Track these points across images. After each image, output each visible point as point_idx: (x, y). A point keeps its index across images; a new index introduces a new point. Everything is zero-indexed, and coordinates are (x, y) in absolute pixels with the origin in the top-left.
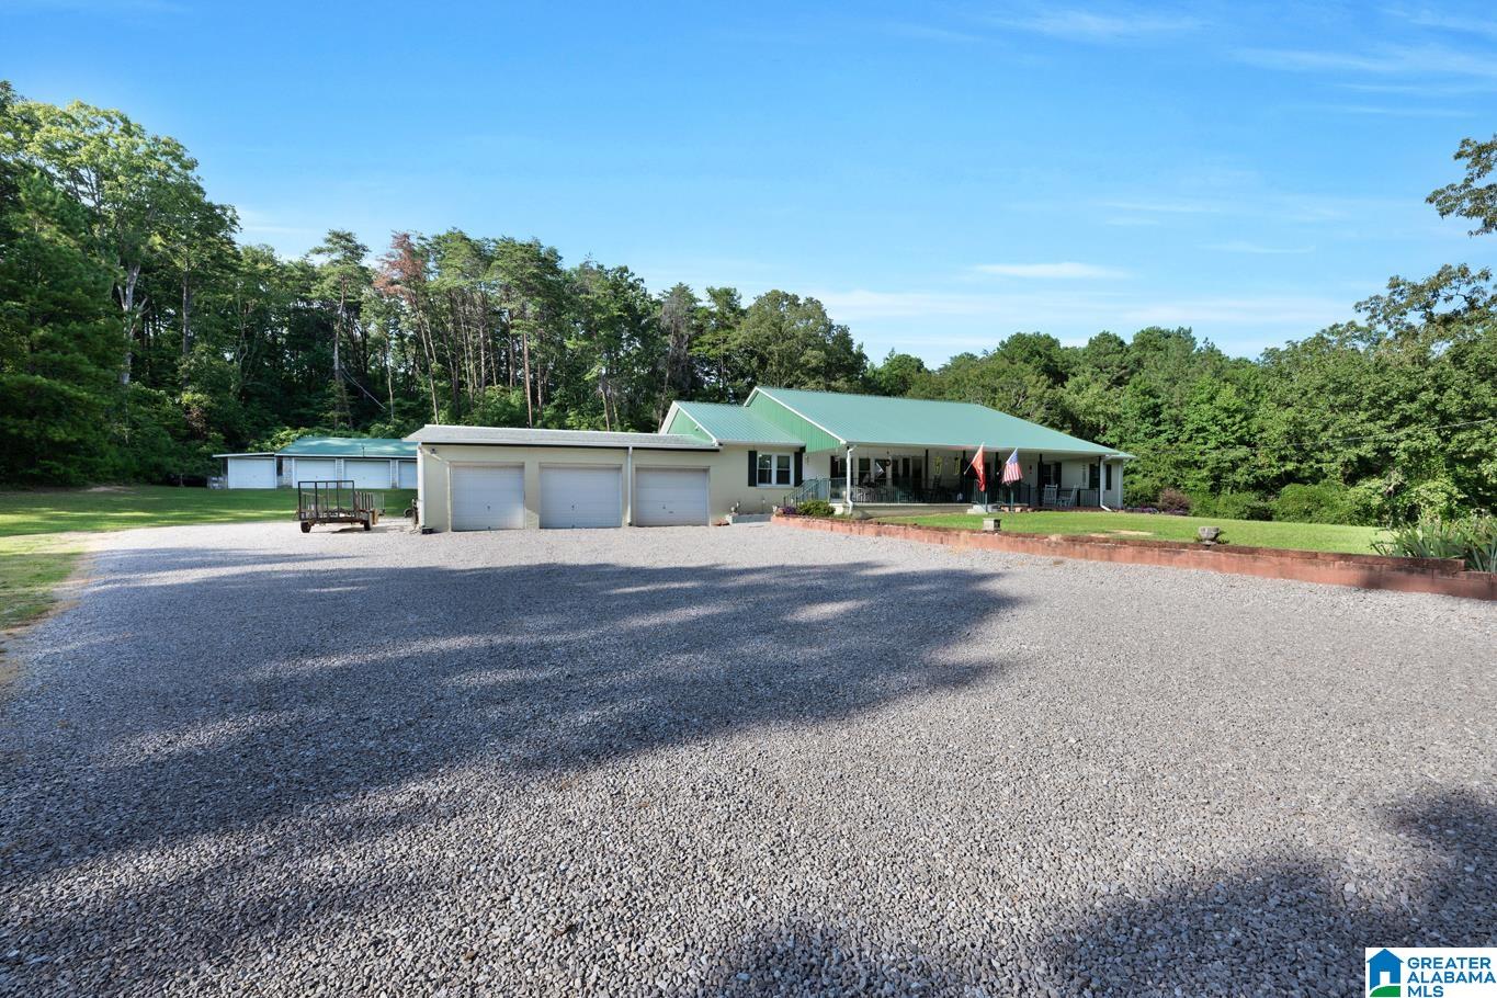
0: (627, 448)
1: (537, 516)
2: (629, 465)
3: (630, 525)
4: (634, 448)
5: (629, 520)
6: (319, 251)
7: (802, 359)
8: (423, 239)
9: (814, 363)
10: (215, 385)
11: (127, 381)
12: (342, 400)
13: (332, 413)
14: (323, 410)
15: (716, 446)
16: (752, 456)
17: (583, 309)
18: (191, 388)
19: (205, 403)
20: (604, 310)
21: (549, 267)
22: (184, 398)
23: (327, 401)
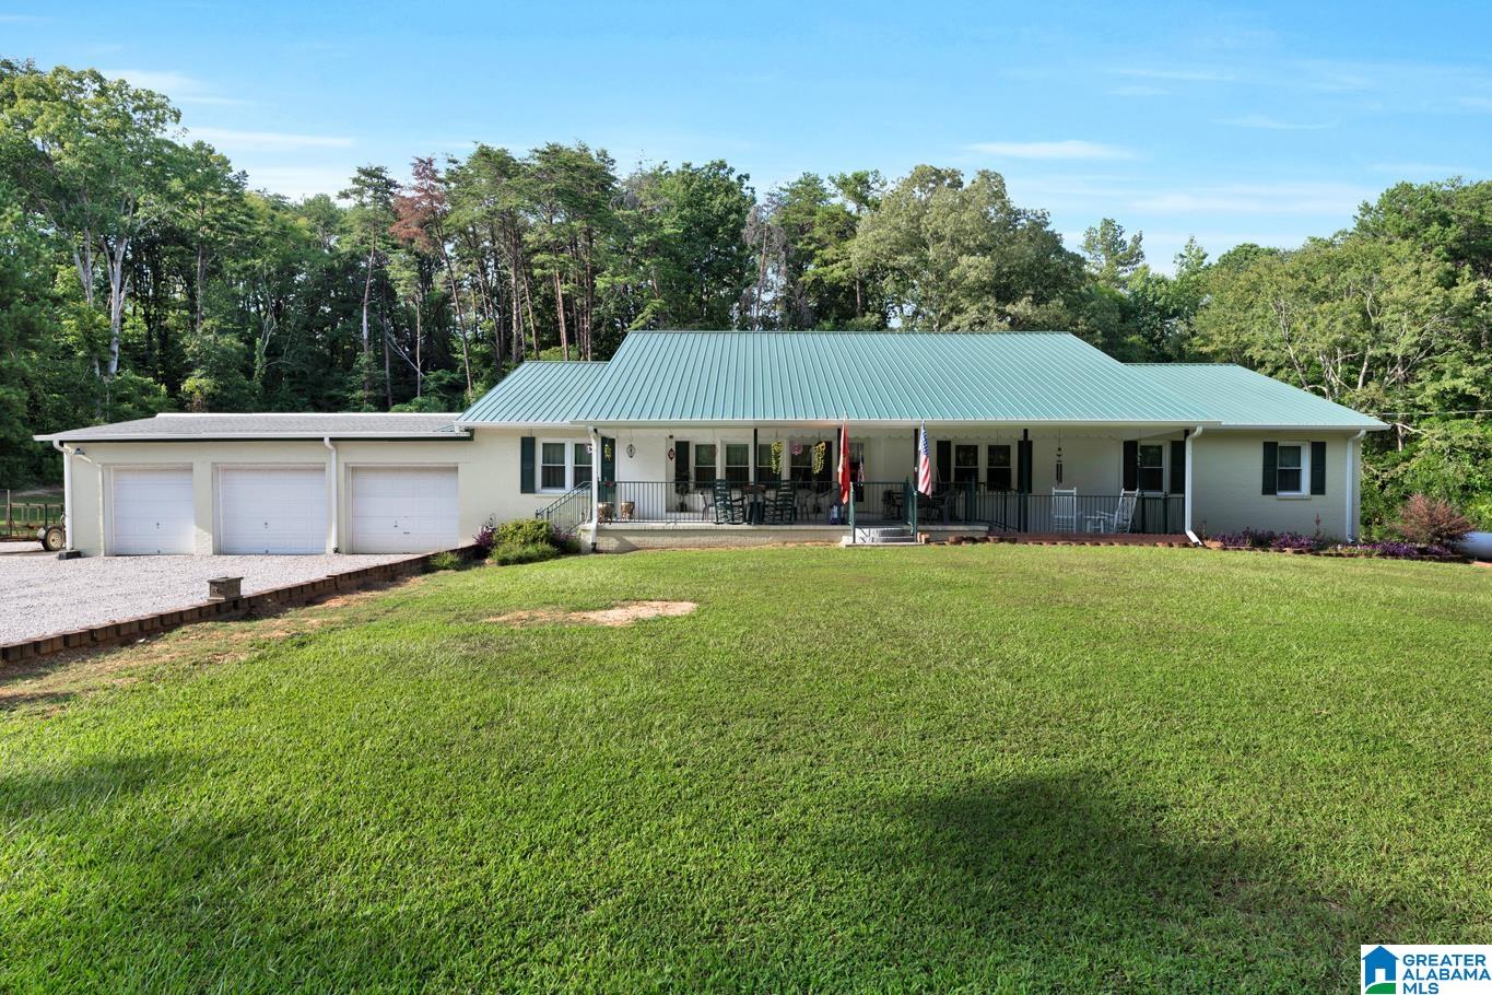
0: (322, 439)
1: (211, 537)
2: (334, 462)
3: (336, 551)
4: (331, 439)
5: (333, 544)
6: (345, 195)
7: (953, 274)
8: (455, 162)
9: (972, 275)
10: (220, 368)
11: (114, 369)
12: (371, 376)
13: (359, 393)
14: (352, 390)
15: (457, 432)
16: (528, 444)
17: (622, 232)
18: (198, 372)
19: (207, 390)
20: (650, 228)
21: (592, 178)
22: (188, 385)
23: (356, 380)
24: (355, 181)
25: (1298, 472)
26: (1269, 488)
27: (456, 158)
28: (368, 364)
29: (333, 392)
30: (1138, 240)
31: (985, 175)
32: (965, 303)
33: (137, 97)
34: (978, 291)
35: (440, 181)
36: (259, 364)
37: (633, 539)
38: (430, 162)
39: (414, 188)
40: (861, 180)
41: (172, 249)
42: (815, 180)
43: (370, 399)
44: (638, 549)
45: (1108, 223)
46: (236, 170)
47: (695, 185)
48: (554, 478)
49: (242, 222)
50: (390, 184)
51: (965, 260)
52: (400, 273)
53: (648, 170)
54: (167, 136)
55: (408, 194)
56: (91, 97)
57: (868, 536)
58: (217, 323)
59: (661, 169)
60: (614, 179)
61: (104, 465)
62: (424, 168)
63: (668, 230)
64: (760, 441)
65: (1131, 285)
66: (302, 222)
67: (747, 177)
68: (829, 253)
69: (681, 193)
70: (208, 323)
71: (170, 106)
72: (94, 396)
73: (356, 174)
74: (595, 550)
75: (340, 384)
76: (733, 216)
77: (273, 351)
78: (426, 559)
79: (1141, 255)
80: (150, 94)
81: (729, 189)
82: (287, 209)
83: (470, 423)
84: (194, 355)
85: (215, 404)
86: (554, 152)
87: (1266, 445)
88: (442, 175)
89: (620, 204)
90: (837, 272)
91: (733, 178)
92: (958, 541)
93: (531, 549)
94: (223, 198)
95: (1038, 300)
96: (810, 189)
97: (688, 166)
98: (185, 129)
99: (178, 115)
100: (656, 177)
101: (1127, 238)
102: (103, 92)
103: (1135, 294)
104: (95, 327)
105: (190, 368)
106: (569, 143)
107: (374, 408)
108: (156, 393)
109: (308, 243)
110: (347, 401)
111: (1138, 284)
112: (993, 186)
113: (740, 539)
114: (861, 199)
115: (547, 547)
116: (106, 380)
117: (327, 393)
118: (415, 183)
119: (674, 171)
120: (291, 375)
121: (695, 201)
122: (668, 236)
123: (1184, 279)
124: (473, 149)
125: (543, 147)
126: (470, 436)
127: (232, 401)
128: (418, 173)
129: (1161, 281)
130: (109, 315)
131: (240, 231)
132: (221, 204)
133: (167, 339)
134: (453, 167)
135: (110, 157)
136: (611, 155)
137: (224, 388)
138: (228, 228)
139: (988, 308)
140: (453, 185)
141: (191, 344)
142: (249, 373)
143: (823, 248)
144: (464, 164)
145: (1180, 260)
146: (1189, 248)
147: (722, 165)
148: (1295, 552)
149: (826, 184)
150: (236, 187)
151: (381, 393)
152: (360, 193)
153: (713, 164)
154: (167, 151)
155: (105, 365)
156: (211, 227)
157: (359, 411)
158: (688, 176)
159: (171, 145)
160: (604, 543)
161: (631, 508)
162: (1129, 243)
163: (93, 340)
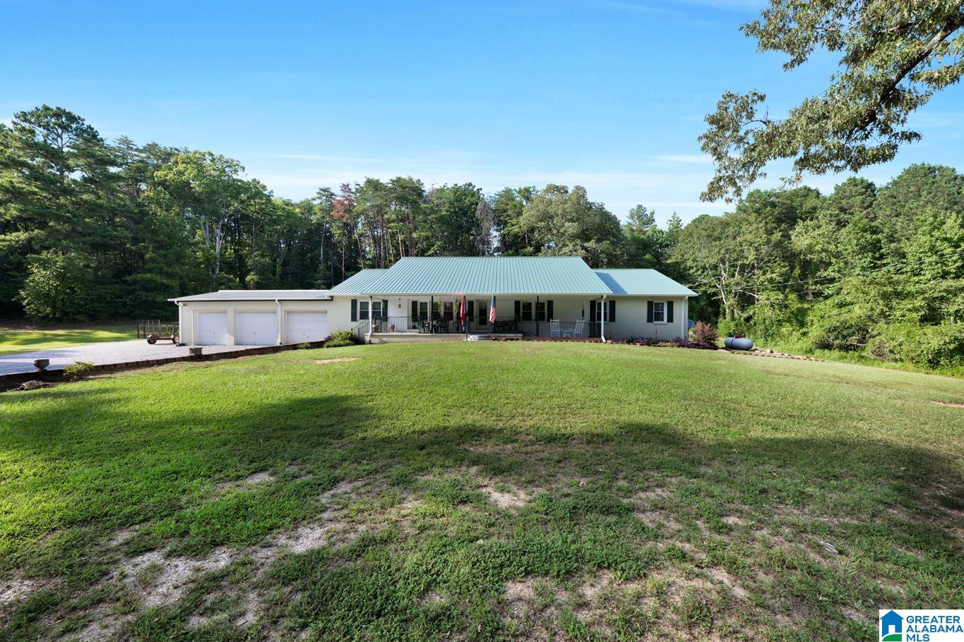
0: (275, 300)
1: (234, 338)
2: (280, 309)
3: (281, 344)
5: (279, 341)
10: (261, 271)
11: (217, 272)
12: (324, 275)
13: (319, 281)
14: (317, 280)
15: (326, 298)
16: (354, 302)
17: (425, 213)
18: (252, 273)
19: (256, 280)
20: (436, 212)
21: (414, 191)
22: (248, 278)
23: (318, 275)
24: (318, 193)
25: (663, 313)
26: (650, 320)
27: (359, 183)
28: (323, 269)
29: (309, 281)
30: (653, 213)
31: (578, 188)
32: (568, 242)
33: (227, 162)
34: (574, 237)
35: (353, 193)
36: (278, 270)
37: (385, 339)
38: (348, 186)
39: (342, 196)
40: (527, 190)
41: (244, 222)
42: (510, 190)
43: (324, 284)
44: (386, 343)
45: (640, 207)
46: (269, 190)
47: (458, 193)
48: (364, 315)
49: (272, 211)
50: (332, 194)
51: (567, 224)
52: (336, 232)
53: (437, 187)
54: (239, 178)
55: (338, 198)
56: (209, 162)
57: (473, 338)
58: (260, 253)
59: (444, 187)
60: (424, 191)
61: (194, 310)
62: (345, 188)
63: (444, 213)
64: (434, 301)
65: (647, 234)
66: (297, 210)
67: (481, 189)
68: (514, 221)
69: (452, 197)
70: (256, 253)
71: (241, 165)
72: (209, 283)
73: (319, 191)
74: (370, 343)
75: (312, 277)
76: (474, 206)
77: (284, 264)
78: (295, 345)
79: (654, 220)
80: (232, 161)
81: (473, 195)
82: (292, 205)
83: (331, 294)
84: (251, 266)
85: (259, 286)
86: (399, 179)
87: (648, 302)
88: (353, 190)
89: (425, 202)
90: (516, 229)
91: (475, 189)
92: (506, 340)
93: (342, 342)
94: (264, 201)
95: (599, 241)
96: (507, 195)
97: (456, 185)
98: (247, 174)
99: (244, 168)
100: (442, 190)
101: (648, 213)
102: (213, 160)
103: (649, 237)
104: (210, 255)
105: (250, 271)
106: (404, 176)
107: (325, 287)
108: (234, 281)
109: (301, 219)
110: (314, 284)
111: (650, 233)
112: (580, 192)
113: (426, 339)
114: (527, 199)
115: (348, 341)
116: (214, 277)
117: (307, 281)
118: (342, 194)
119: (450, 187)
120: (292, 274)
121: (458, 200)
122: (444, 215)
123: (671, 231)
124: (365, 180)
125: (394, 178)
126: (332, 298)
127: (266, 285)
128: (342, 190)
129: (661, 232)
130: (215, 250)
131: (270, 215)
132: (262, 204)
133: (240, 258)
134: (357, 187)
135: (215, 187)
136: (422, 182)
137: (263, 279)
138: (265, 214)
139: (577, 245)
140: (358, 194)
141: (250, 262)
142: (274, 273)
143: (512, 219)
144: (362, 186)
145: (670, 222)
146: (673, 217)
147: (470, 185)
148: (641, 345)
149: (514, 192)
150: (268, 198)
151: (328, 281)
152: (320, 198)
153: (467, 184)
154: (239, 183)
155: (213, 271)
156: (258, 213)
157: (318, 289)
158: (456, 189)
159: (240, 181)
160: (373, 340)
161: (393, 327)
162: (649, 215)
163: (209, 261)
